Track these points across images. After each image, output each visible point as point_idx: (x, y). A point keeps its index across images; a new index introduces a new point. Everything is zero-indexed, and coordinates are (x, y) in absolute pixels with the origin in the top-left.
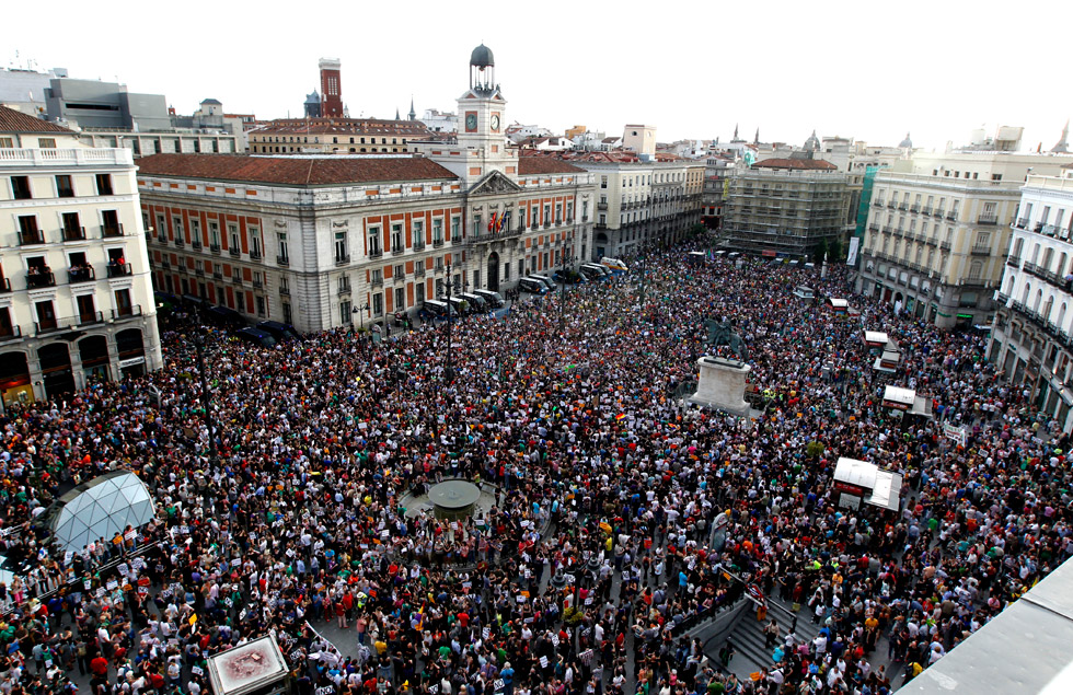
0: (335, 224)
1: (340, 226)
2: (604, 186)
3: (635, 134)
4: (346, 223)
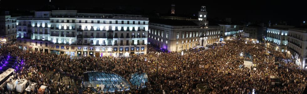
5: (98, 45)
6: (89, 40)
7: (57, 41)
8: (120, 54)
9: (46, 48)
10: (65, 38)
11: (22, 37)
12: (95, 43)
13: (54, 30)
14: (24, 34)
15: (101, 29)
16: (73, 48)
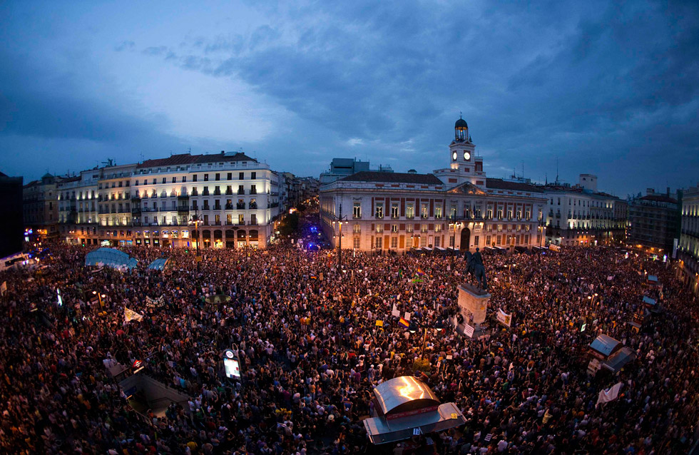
0: (354, 198)
1: (357, 199)
2: (559, 204)
3: (584, 179)
4: (360, 198)
5: (164, 225)
6: (151, 217)
7: (107, 223)
8: (205, 243)
9: (95, 237)
10: (117, 215)
11: (65, 220)
12: (160, 222)
13: (103, 203)
14: (68, 215)
15: (169, 194)
16: (129, 233)
